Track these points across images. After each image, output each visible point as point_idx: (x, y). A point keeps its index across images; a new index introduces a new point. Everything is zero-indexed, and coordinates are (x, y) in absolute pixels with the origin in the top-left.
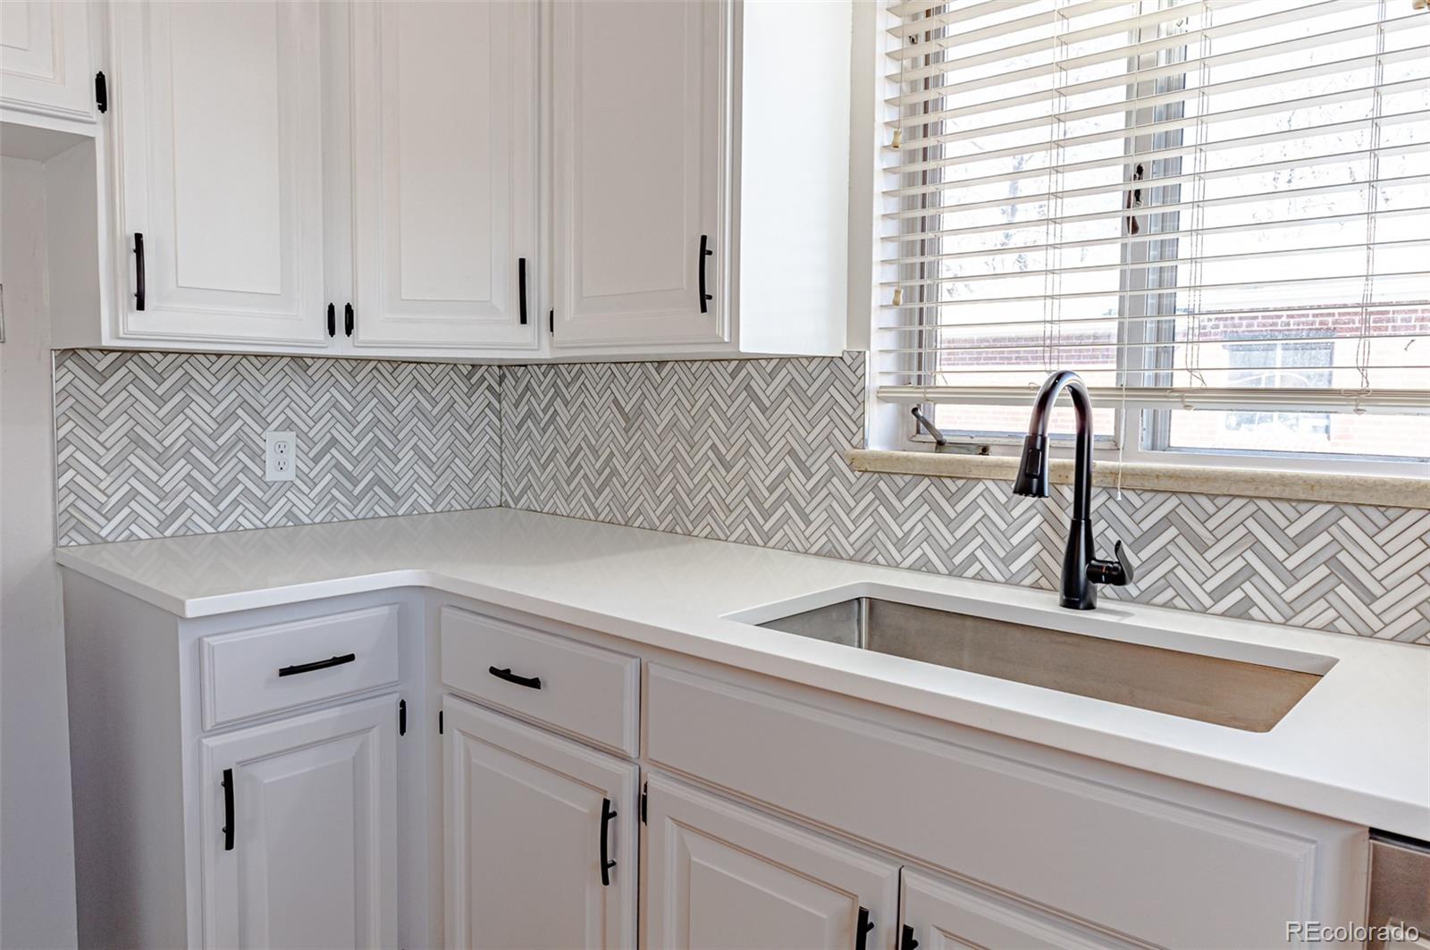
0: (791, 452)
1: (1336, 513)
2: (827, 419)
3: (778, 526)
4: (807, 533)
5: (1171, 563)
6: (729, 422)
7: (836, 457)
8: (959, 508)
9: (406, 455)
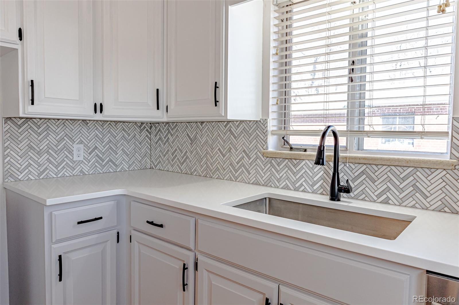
0: (244, 151)
1: (415, 170)
2: (255, 140)
3: (240, 175)
4: (249, 177)
5: (364, 186)
6: (224, 142)
7: (258, 152)
8: (297, 169)
9: (120, 152)
